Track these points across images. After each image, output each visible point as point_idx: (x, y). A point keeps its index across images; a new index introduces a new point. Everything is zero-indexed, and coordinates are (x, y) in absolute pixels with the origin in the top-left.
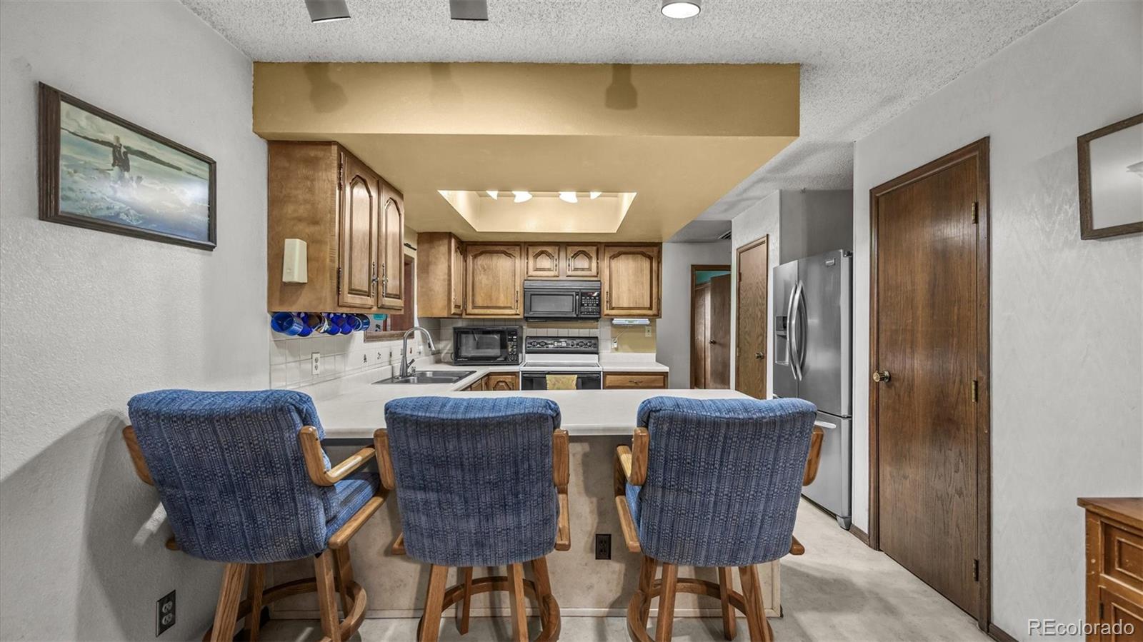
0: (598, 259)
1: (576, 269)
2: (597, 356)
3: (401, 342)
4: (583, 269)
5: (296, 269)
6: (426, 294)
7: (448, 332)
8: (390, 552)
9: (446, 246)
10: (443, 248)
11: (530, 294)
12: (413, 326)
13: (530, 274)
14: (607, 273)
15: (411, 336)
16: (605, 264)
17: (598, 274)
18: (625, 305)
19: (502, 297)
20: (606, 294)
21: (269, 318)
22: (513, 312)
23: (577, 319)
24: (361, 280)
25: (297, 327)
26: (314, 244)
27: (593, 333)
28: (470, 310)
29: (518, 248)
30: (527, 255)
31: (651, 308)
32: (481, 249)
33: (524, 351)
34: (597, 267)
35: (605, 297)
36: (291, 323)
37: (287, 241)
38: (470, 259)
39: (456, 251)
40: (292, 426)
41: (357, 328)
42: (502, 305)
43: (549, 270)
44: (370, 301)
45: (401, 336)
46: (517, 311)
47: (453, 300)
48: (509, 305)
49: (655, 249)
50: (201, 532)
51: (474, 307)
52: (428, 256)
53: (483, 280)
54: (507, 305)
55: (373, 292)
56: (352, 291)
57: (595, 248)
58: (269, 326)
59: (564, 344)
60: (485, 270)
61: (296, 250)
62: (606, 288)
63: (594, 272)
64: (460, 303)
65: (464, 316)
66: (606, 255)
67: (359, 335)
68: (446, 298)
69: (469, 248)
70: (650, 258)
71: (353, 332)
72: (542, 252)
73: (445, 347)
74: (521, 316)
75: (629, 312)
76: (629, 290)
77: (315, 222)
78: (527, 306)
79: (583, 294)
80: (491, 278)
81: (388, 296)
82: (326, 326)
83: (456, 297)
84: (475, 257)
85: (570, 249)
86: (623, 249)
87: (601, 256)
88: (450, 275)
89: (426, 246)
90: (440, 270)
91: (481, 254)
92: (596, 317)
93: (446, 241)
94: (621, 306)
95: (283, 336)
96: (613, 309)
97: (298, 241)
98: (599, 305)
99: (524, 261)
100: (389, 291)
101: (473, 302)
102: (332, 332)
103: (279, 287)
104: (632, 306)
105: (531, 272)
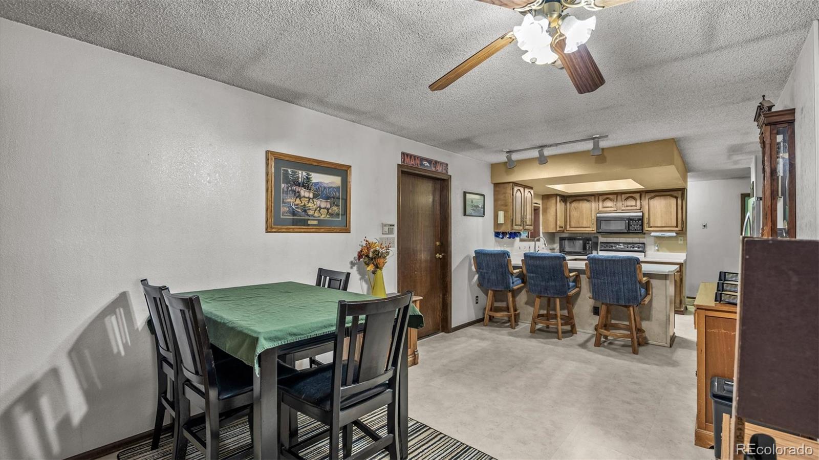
0: (641, 200)
1: (627, 206)
2: (644, 254)
3: (534, 243)
4: (632, 206)
5: (501, 220)
6: (546, 222)
7: (557, 239)
8: (527, 303)
9: (555, 200)
10: (553, 201)
11: (599, 221)
12: (539, 236)
13: (600, 210)
14: (647, 207)
15: (539, 240)
16: (645, 203)
17: (641, 208)
18: (659, 225)
19: (585, 222)
20: (646, 220)
21: (494, 233)
22: (591, 229)
23: (628, 233)
24: (518, 221)
25: (501, 236)
26: (506, 212)
27: (642, 240)
28: (568, 228)
29: (593, 197)
30: (599, 200)
31: (677, 226)
32: (574, 199)
33: (599, 250)
34: (641, 205)
35: (646, 221)
36: (499, 235)
37: (499, 212)
38: (568, 204)
39: (560, 202)
40: (506, 257)
41: (517, 237)
42: (585, 226)
43: (611, 207)
44: (521, 228)
45: (533, 240)
46: (593, 229)
47: (558, 225)
48: (589, 226)
49: (680, 193)
50: (486, 280)
51: (570, 227)
52: (546, 205)
53: (575, 214)
54: (589, 227)
55: (522, 225)
56: (516, 225)
57: (639, 194)
58: (494, 236)
59: (622, 247)
60: (576, 209)
61: (501, 214)
62: (646, 216)
63: (638, 207)
64: (563, 225)
65: (565, 231)
66: (646, 197)
67: (517, 239)
68: (555, 224)
69: (568, 199)
70: (676, 198)
71: (516, 238)
72: (607, 198)
73: (557, 247)
74: (595, 232)
75: (662, 229)
76: (661, 216)
77: (506, 206)
78: (598, 226)
79: (631, 220)
80: (579, 213)
81: (527, 225)
82: (508, 236)
83: (560, 222)
84: (571, 203)
85: (623, 196)
86: (657, 194)
87: (643, 198)
88: (556, 213)
89: (545, 201)
90: (552, 211)
91: (574, 201)
92: (642, 232)
93: (554, 198)
94: (656, 225)
95: (497, 238)
96: (651, 227)
97: (502, 212)
98: (642, 225)
99: (597, 204)
100: (528, 224)
101: (570, 225)
102: (509, 238)
103: (496, 224)
104: (663, 225)
105: (601, 209)
